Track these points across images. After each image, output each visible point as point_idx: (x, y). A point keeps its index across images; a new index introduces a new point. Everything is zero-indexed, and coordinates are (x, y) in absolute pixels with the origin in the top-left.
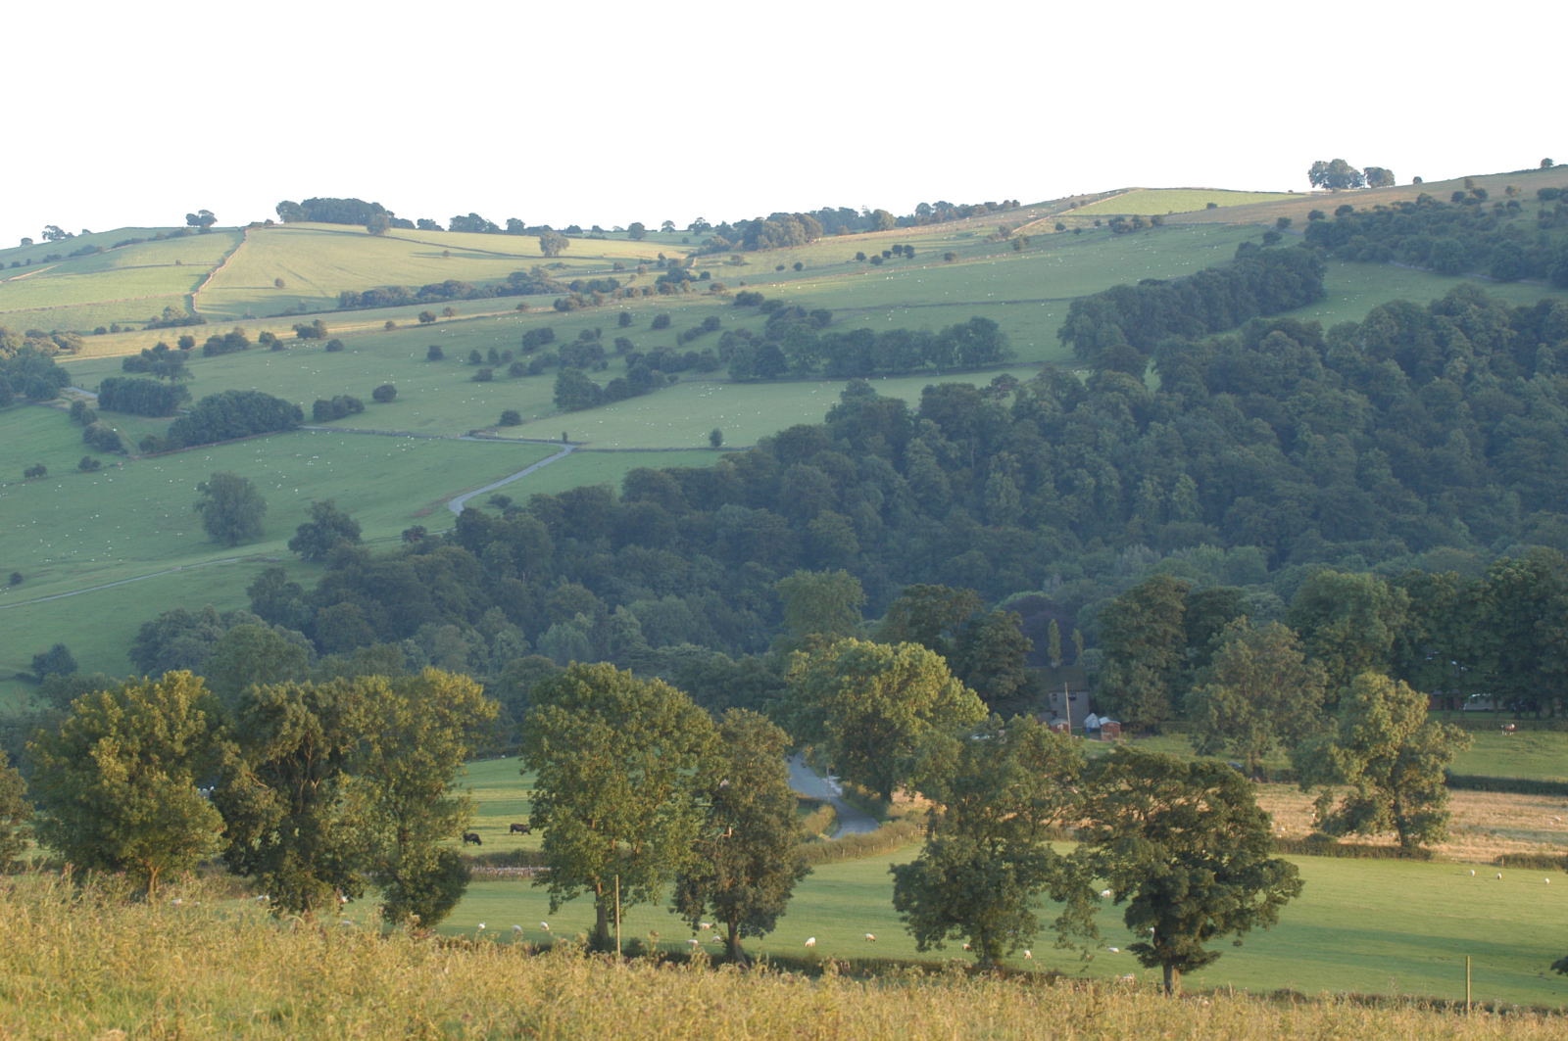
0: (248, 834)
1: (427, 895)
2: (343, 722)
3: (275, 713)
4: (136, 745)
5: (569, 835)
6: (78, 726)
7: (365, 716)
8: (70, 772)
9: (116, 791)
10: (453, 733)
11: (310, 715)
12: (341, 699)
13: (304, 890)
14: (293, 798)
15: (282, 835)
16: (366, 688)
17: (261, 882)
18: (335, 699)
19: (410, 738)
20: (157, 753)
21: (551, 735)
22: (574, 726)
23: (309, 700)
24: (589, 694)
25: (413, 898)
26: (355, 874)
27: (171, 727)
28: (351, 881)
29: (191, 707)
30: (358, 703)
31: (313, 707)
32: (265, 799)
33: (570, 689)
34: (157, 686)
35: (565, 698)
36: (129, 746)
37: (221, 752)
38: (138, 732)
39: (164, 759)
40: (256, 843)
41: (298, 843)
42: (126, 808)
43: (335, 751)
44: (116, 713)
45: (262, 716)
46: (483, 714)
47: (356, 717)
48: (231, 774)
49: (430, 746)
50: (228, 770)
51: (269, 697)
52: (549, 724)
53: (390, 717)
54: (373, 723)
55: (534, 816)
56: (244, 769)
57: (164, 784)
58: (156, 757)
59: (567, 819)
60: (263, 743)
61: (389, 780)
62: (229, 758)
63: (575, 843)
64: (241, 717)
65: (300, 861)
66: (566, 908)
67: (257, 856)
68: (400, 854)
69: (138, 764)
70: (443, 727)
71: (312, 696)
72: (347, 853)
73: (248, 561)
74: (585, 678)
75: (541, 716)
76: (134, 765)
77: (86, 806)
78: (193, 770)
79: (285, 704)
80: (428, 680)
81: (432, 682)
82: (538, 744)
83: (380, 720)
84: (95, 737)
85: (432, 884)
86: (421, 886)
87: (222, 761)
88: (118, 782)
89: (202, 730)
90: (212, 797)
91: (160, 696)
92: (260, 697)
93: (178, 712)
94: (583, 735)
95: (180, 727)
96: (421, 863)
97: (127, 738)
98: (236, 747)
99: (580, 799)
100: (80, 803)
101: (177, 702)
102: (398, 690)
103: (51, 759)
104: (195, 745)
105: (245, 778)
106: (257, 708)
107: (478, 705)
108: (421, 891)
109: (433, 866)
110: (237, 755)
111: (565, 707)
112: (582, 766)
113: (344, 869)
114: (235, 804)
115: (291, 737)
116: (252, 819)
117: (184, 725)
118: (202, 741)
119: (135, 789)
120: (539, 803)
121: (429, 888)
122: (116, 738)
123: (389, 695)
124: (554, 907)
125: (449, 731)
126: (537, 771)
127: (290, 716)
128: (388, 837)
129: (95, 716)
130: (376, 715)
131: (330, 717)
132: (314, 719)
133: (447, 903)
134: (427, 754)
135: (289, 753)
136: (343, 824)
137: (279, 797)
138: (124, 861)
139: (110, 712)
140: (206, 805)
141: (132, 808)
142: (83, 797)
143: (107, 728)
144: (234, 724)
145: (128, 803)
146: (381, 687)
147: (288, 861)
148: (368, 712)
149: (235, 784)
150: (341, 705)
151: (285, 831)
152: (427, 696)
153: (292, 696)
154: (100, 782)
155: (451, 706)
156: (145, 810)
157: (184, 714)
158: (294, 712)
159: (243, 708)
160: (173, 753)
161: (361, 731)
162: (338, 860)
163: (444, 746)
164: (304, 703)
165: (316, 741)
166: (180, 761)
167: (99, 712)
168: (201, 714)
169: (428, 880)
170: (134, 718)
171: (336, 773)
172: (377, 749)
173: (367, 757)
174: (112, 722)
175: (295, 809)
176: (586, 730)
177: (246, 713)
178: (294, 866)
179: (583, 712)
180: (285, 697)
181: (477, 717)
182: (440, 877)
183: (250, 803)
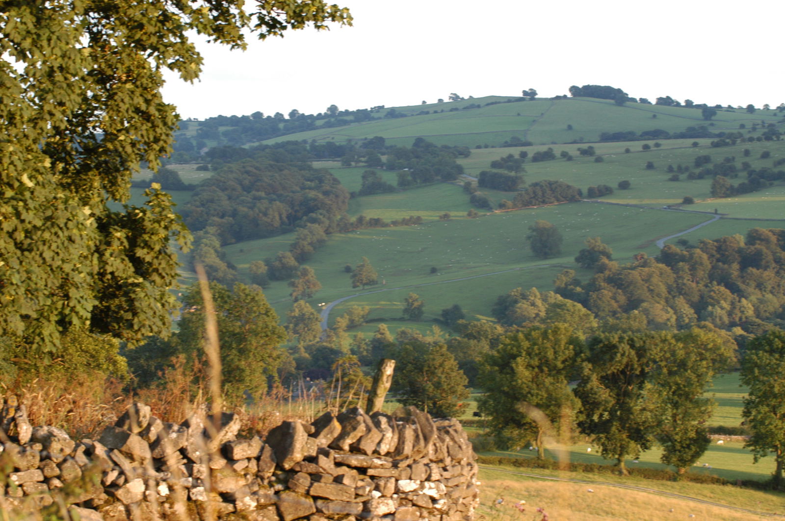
0: (593, 414)
1: (687, 450)
2: (648, 355)
3: (611, 349)
4: (536, 362)
5: (767, 422)
6: (505, 350)
7: (660, 352)
8: (499, 375)
9: (524, 386)
10: (707, 364)
11: (631, 350)
12: (648, 342)
13: (621, 444)
14: (618, 395)
15: (610, 414)
16: (661, 337)
17: (599, 439)
18: (644, 342)
19: (683, 365)
20: (547, 367)
21: (759, 367)
22: (772, 363)
23: (630, 342)
24: (780, 346)
25: (680, 451)
26: (650, 437)
27: (555, 353)
28: (648, 441)
29: (566, 343)
30: (656, 345)
31: (632, 346)
32: (604, 394)
33: (770, 343)
34: (550, 331)
35: (767, 348)
36: (532, 362)
37: (582, 368)
38: (536, 355)
39: (550, 370)
40: (596, 418)
41: (621, 419)
42: (529, 395)
43: (642, 371)
44: (526, 344)
45: (604, 349)
46: (723, 354)
47: (655, 352)
48: (586, 380)
49: (694, 371)
50: (585, 378)
51: (608, 339)
52: (758, 361)
53: (673, 354)
54: (663, 356)
55: (745, 410)
56: (594, 377)
57: (551, 384)
58: (546, 369)
59: (765, 413)
60: (604, 364)
61: (670, 388)
62: (586, 372)
63: (770, 426)
64: (592, 349)
65: (620, 428)
66: (762, 460)
67: (596, 425)
68: (675, 428)
69: (536, 373)
70: (701, 360)
71: (632, 340)
72: (646, 426)
73: (555, 266)
74: (779, 337)
75: (755, 357)
76: (534, 373)
77: (506, 394)
78: (565, 377)
79: (618, 344)
80: (694, 335)
81: (696, 336)
82: (752, 372)
83: (668, 355)
84: (514, 357)
85: (690, 444)
86: (684, 445)
87: (582, 372)
88: (526, 382)
89: (571, 355)
90: (576, 392)
91: (550, 337)
92: (604, 340)
93: (559, 346)
94: (777, 368)
95: (561, 354)
96: (686, 433)
97: (531, 358)
98: (590, 366)
99: (773, 402)
100: (504, 393)
101: (559, 341)
102: (677, 338)
103: (488, 367)
104: (567, 363)
105: (594, 382)
106: (601, 345)
107: (719, 349)
108: (684, 447)
109: (693, 435)
110: (590, 369)
111: (766, 352)
112: (776, 385)
113: (645, 434)
114: (588, 397)
115: (620, 362)
116: (595, 405)
117: (564, 353)
118: (571, 362)
119: (534, 386)
120: (748, 404)
121: (688, 447)
122: (526, 358)
123: (673, 341)
124: (756, 460)
125: (704, 362)
126: (751, 386)
127: (620, 350)
128: (668, 417)
129: (514, 346)
130: (665, 352)
131: (641, 352)
132: (633, 352)
133: (697, 455)
134: (692, 374)
135: (618, 370)
136: (644, 409)
137: (611, 394)
138: (524, 424)
139: (522, 344)
140: (572, 396)
141: (532, 395)
142: (506, 388)
143: (520, 352)
144: (588, 353)
145: (529, 393)
146: (669, 337)
147: (614, 429)
148: (661, 350)
149: (589, 386)
150: (647, 346)
151: (612, 412)
152: (693, 343)
153: (621, 339)
154: (516, 381)
155: (707, 350)
156: (540, 397)
157: (563, 348)
158: (623, 348)
159: (594, 345)
160: (555, 367)
161: (658, 360)
162: (640, 430)
163: (702, 370)
164: (628, 344)
165: (632, 365)
166: (559, 372)
167: (516, 343)
168: (571, 347)
169: (688, 442)
170: (536, 347)
171: (643, 382)
172: (665, 370)
173: (659, 374)
174: (523, 349)
175: (619, 400)
176: (778, 365)
177: (595, 347)
178: (617, 431)
179: (777, 356)
180: (617, 339)
181: (720, 355)
182: (695, 441)
183: (597, 397)
